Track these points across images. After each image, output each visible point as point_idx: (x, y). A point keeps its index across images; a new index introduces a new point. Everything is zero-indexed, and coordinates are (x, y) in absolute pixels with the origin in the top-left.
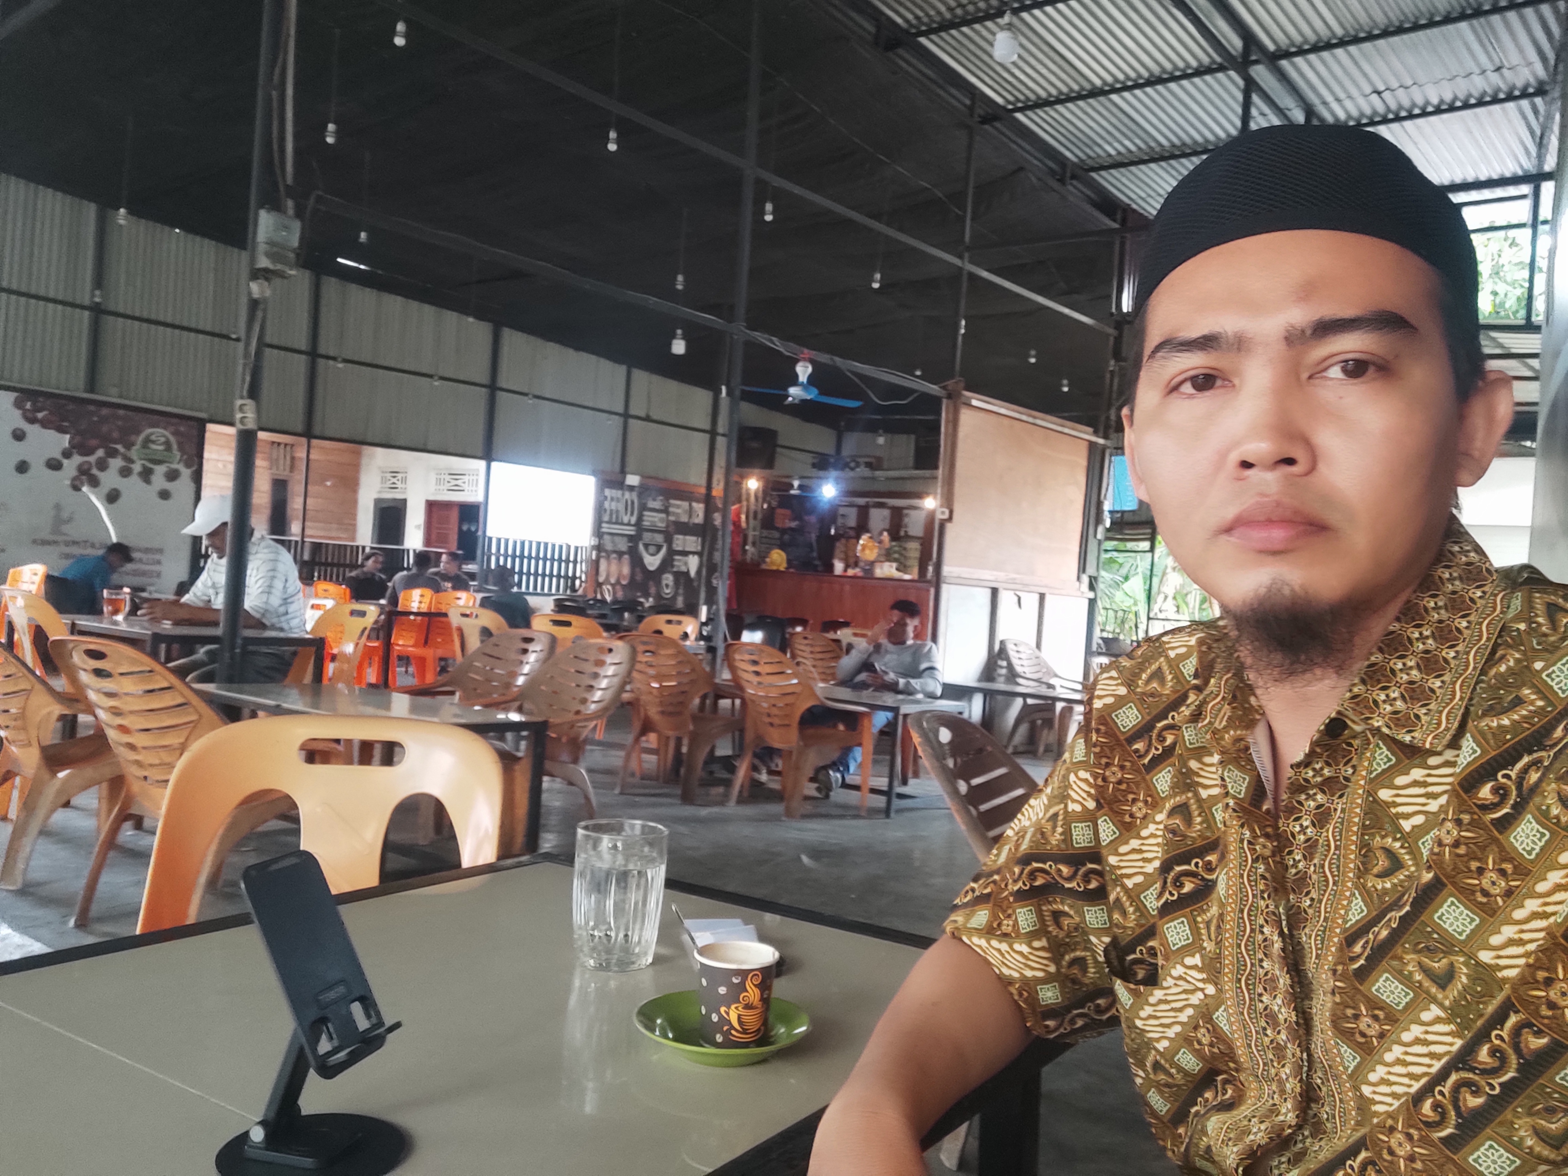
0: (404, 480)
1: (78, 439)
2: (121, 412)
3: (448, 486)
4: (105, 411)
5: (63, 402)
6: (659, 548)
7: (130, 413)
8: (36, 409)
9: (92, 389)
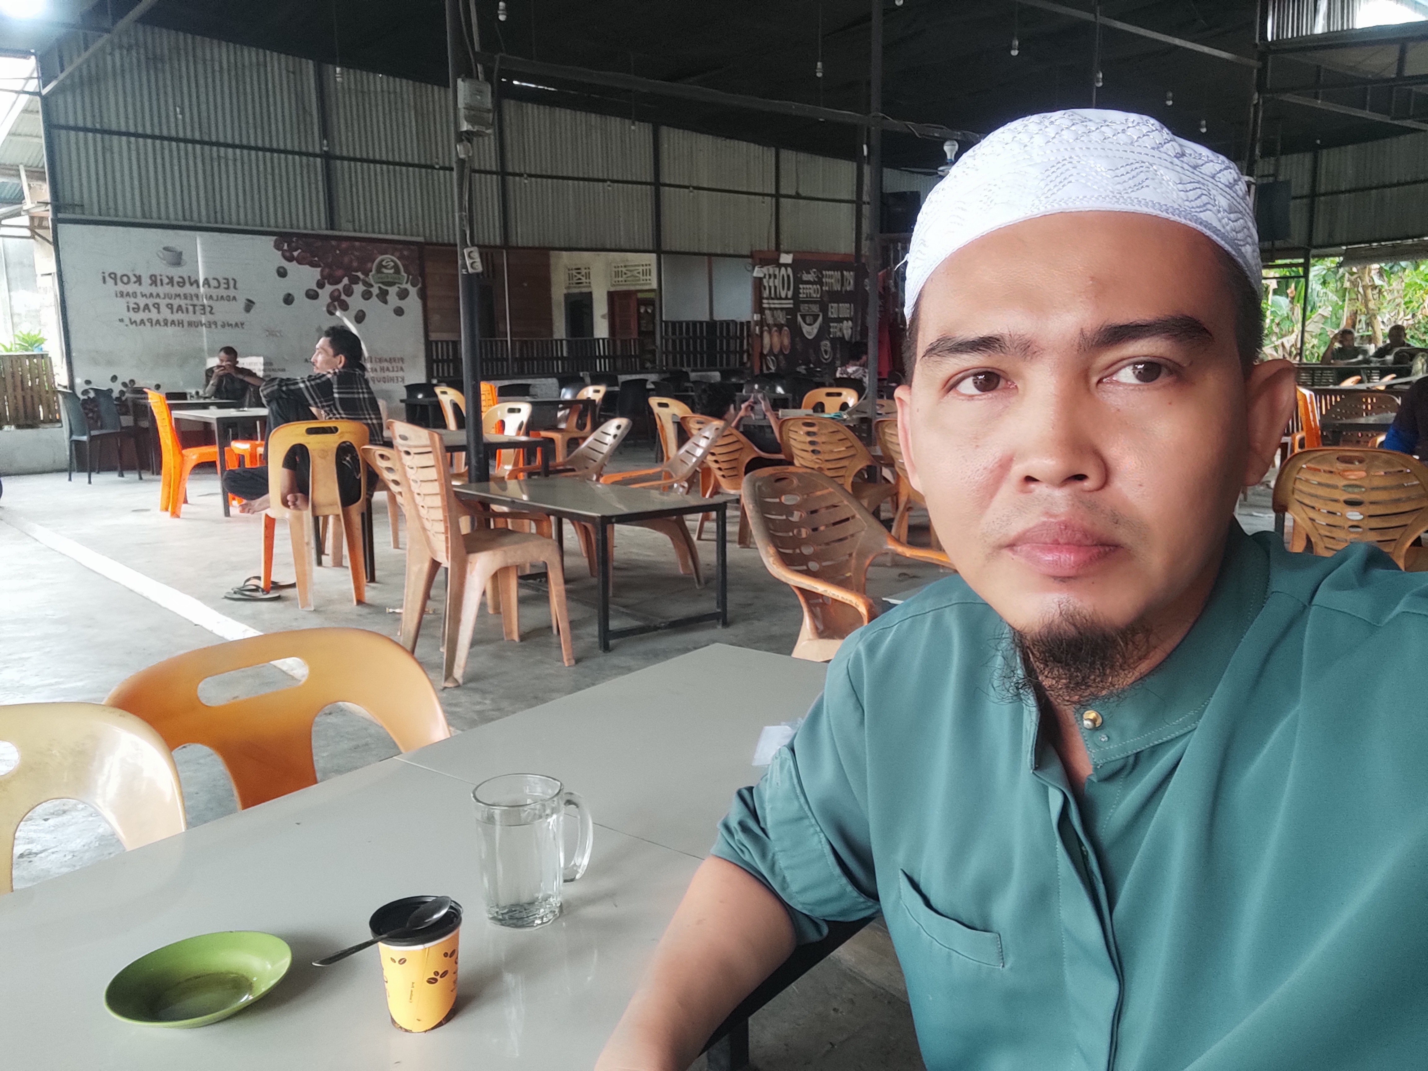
0: (588, 276)
1: (327, 270)
2: (357, 244)
3: (624, 277)
4: (344, 245)
5: (311, 240)
6: (816, 317)
7: (364, 244)
8: (291, 250)
9: (332, 226)
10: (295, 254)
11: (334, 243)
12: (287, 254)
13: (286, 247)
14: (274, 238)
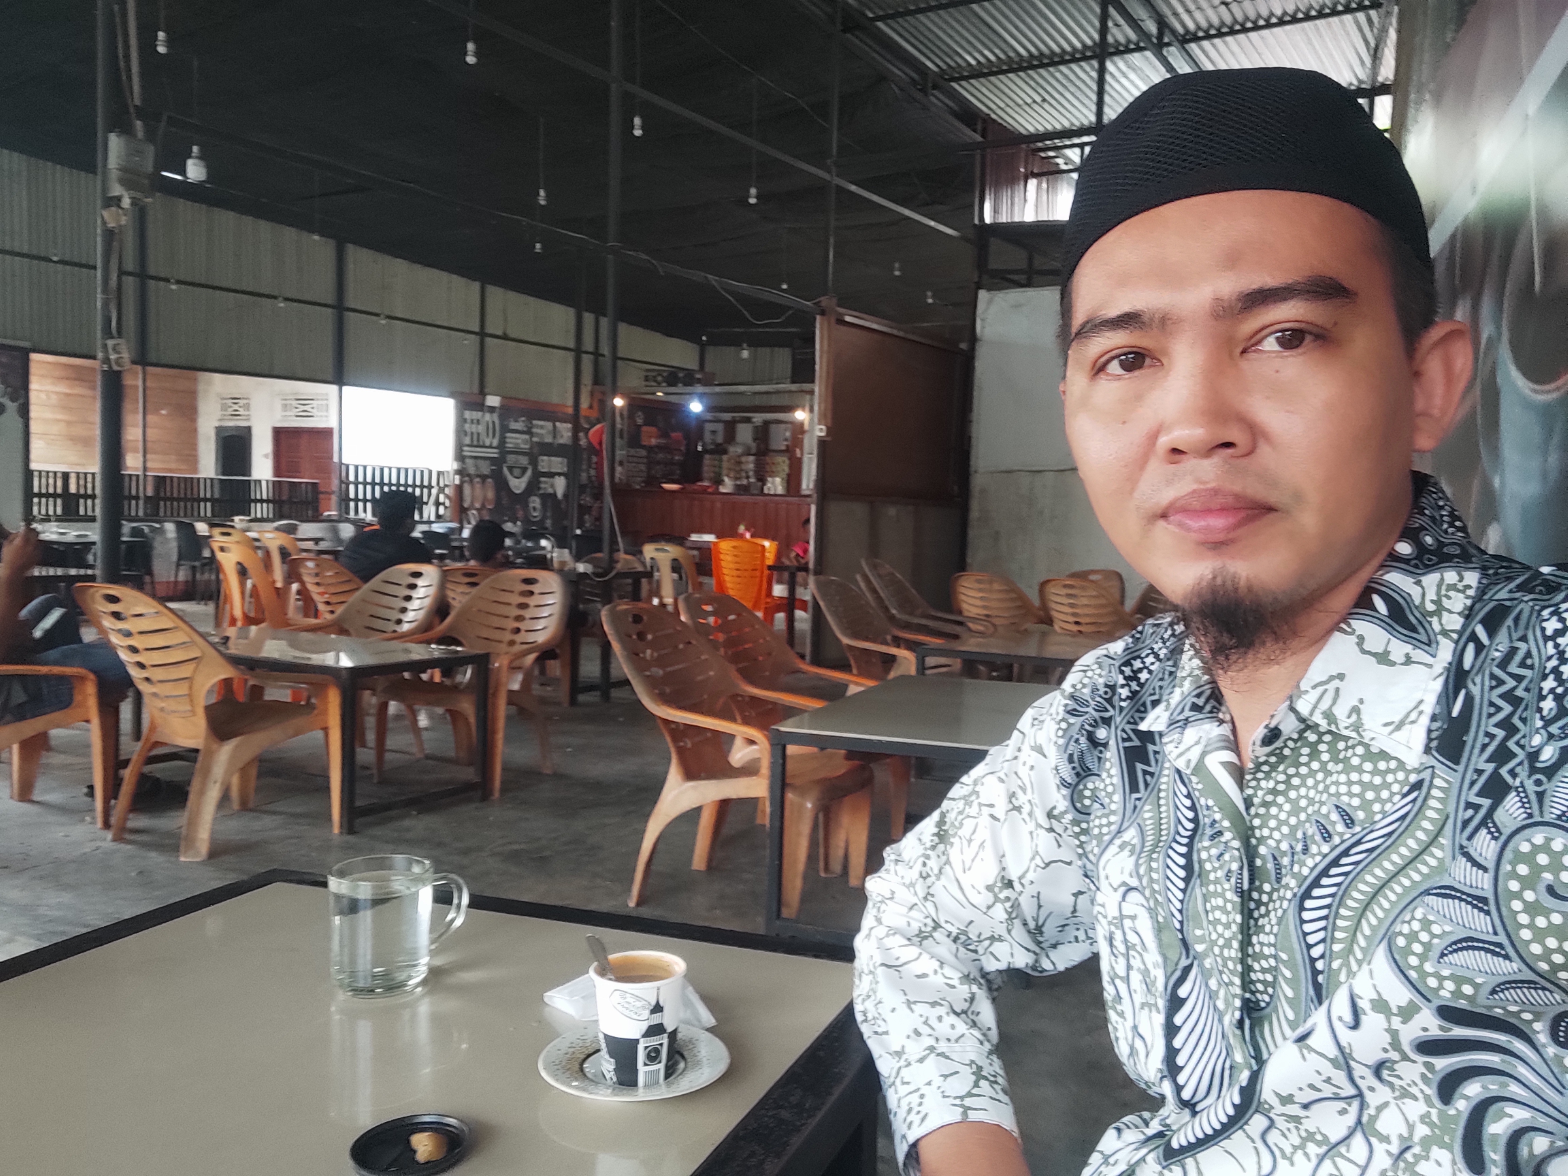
0: (247, 407)
3: (295, 412)
6: (524, 470)
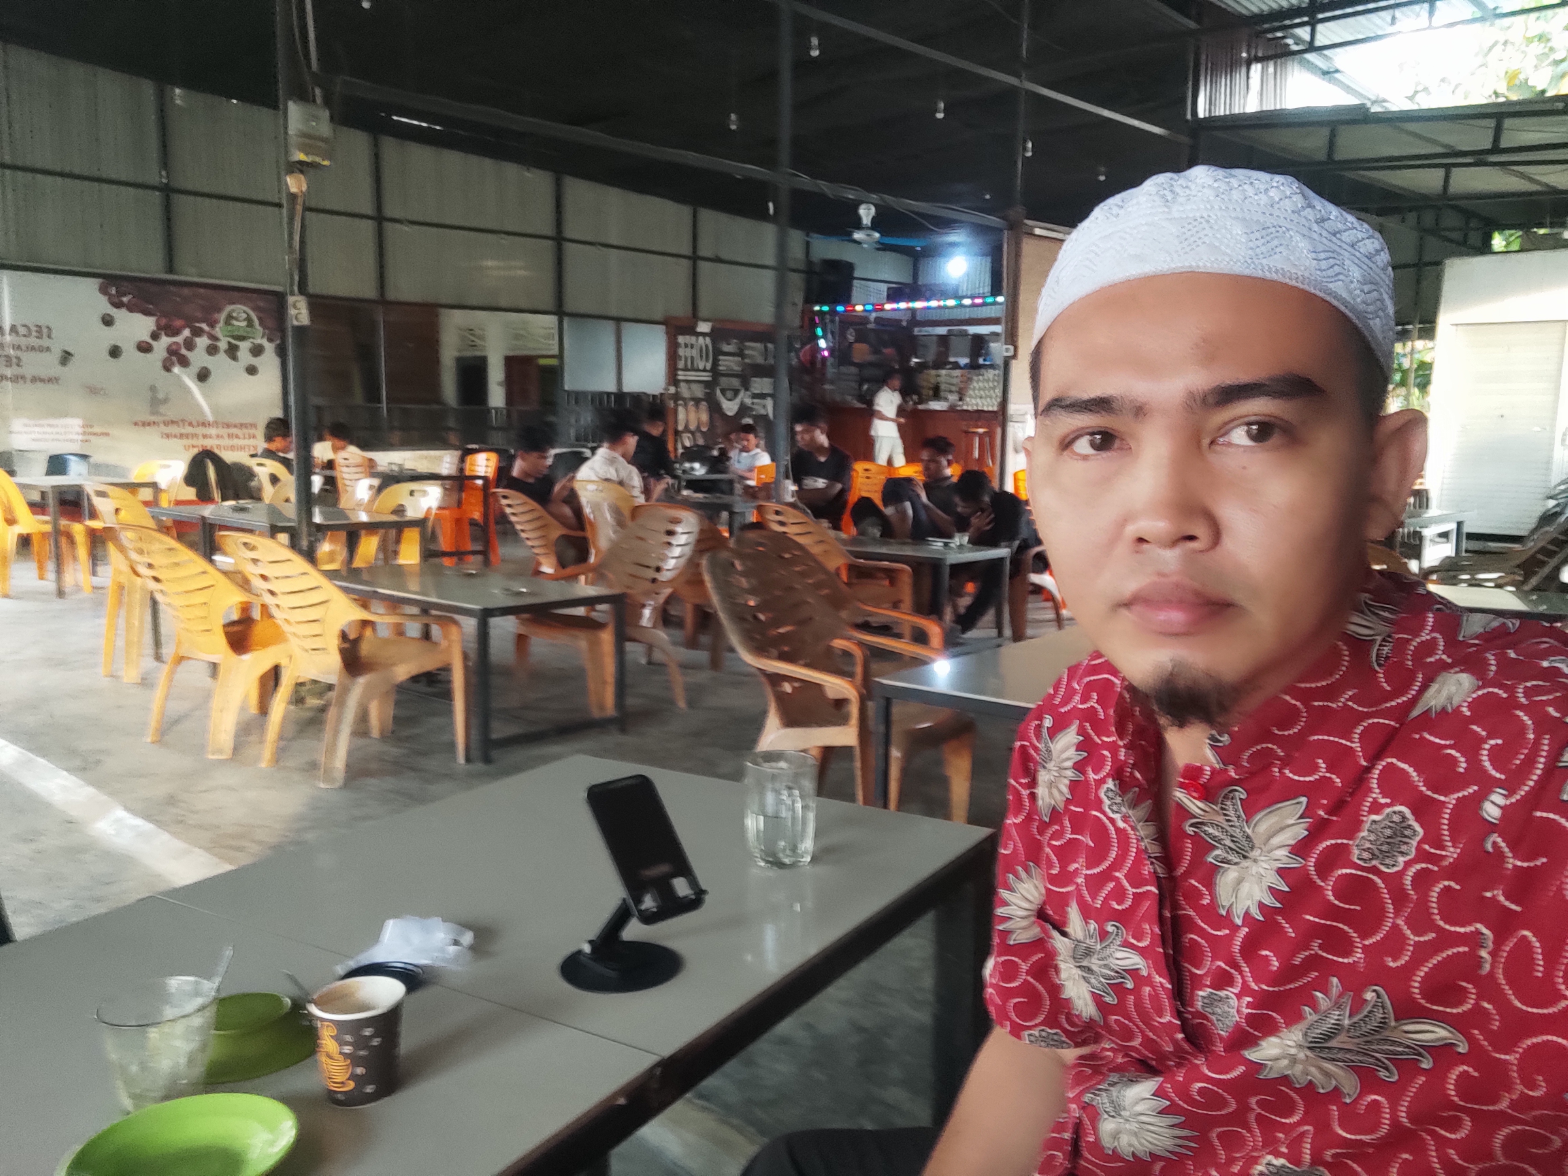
0: (483, 338)
1: (164, 321)
2: (202, 291)
4: (186, 291)
5: (145, 284)
7: (210, 292)
8: (120, 294)
9: (171, 269)
10: (125, 299)
11: (172, 288)
12: (116, 300)
13: (113, 291)
14: (100, 280)
